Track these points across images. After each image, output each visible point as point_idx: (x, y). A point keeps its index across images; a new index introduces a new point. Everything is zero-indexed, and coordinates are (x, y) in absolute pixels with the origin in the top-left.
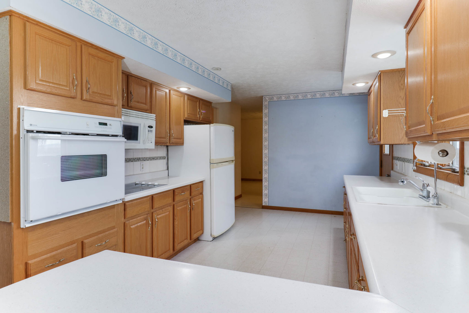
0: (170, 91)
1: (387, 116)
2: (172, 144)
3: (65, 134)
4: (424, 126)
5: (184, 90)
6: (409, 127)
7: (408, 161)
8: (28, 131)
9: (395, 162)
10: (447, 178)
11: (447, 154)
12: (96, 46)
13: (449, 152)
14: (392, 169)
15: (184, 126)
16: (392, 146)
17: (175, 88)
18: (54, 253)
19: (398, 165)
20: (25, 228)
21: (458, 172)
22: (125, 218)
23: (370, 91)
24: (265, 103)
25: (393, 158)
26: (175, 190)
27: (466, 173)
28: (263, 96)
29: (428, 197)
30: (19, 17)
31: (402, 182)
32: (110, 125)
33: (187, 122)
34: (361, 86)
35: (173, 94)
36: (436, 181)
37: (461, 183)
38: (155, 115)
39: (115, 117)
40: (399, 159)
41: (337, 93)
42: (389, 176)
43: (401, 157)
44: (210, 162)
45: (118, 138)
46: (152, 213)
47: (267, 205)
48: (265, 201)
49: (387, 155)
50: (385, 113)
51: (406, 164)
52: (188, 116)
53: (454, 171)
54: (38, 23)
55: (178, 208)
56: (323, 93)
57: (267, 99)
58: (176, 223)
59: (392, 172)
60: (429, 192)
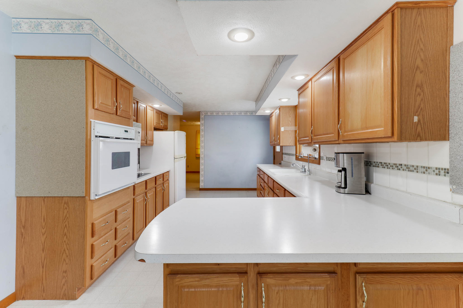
0: (146, 106)
1: (283, 131)
2: (148, 145)
3: (112, 138)
4: (308, 138)
5: (157, 106)
6: (300, 138)
7: (292, 155)
8: (96, 136)
9: (284, 156)
10: (313, 162)
11: (316, 150)
12: (123, 79)
13: (317, 150)
14: (282, 160)
15: (154, 132)
16: (282, 147)
17: (150, 105)
18: (105, 217)
19: (285, 157)
20: (94, 199)
21: (318, 159)
22: (134, 195)
23: (272, 115)
24: (202, 116)
25: (282, 154)
26: (157, 177)
27: (321, 159)
28: (200, 112)
29: (305, 171)
30: (91, 62)
31: (293, 165)
32: (130, 132)
33: (156, 129)
34: (268, 112)
35: (149, 109)
36: (309, 164)
37: (319, 164)
38: (141, 124)
39: (130, 126)
40: (286, 154)
41: (249, 113)
42: (280, 164)
43: (288, 153)
44: (174, 158)
45: (132, 140)
46: (146, 192)
47: (203, 187)
48: (202, 185)
49: (278, 152)
50: (282, 129)
51: (291, 156)
52: (156, 124)
53: (316, 158)
54: (99, 65)
55: (158, 190)
56: (240, 112)
57: (203, 113)
58: (157, 200)
59: (282, 161)
60: (305, 169)
